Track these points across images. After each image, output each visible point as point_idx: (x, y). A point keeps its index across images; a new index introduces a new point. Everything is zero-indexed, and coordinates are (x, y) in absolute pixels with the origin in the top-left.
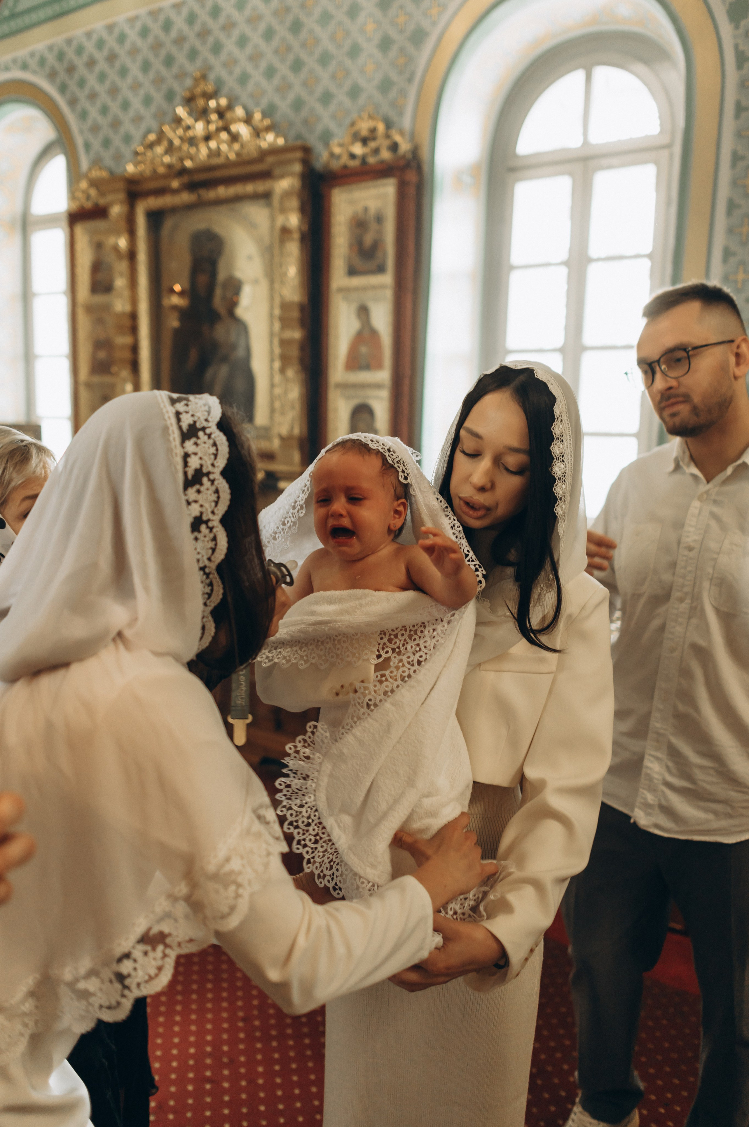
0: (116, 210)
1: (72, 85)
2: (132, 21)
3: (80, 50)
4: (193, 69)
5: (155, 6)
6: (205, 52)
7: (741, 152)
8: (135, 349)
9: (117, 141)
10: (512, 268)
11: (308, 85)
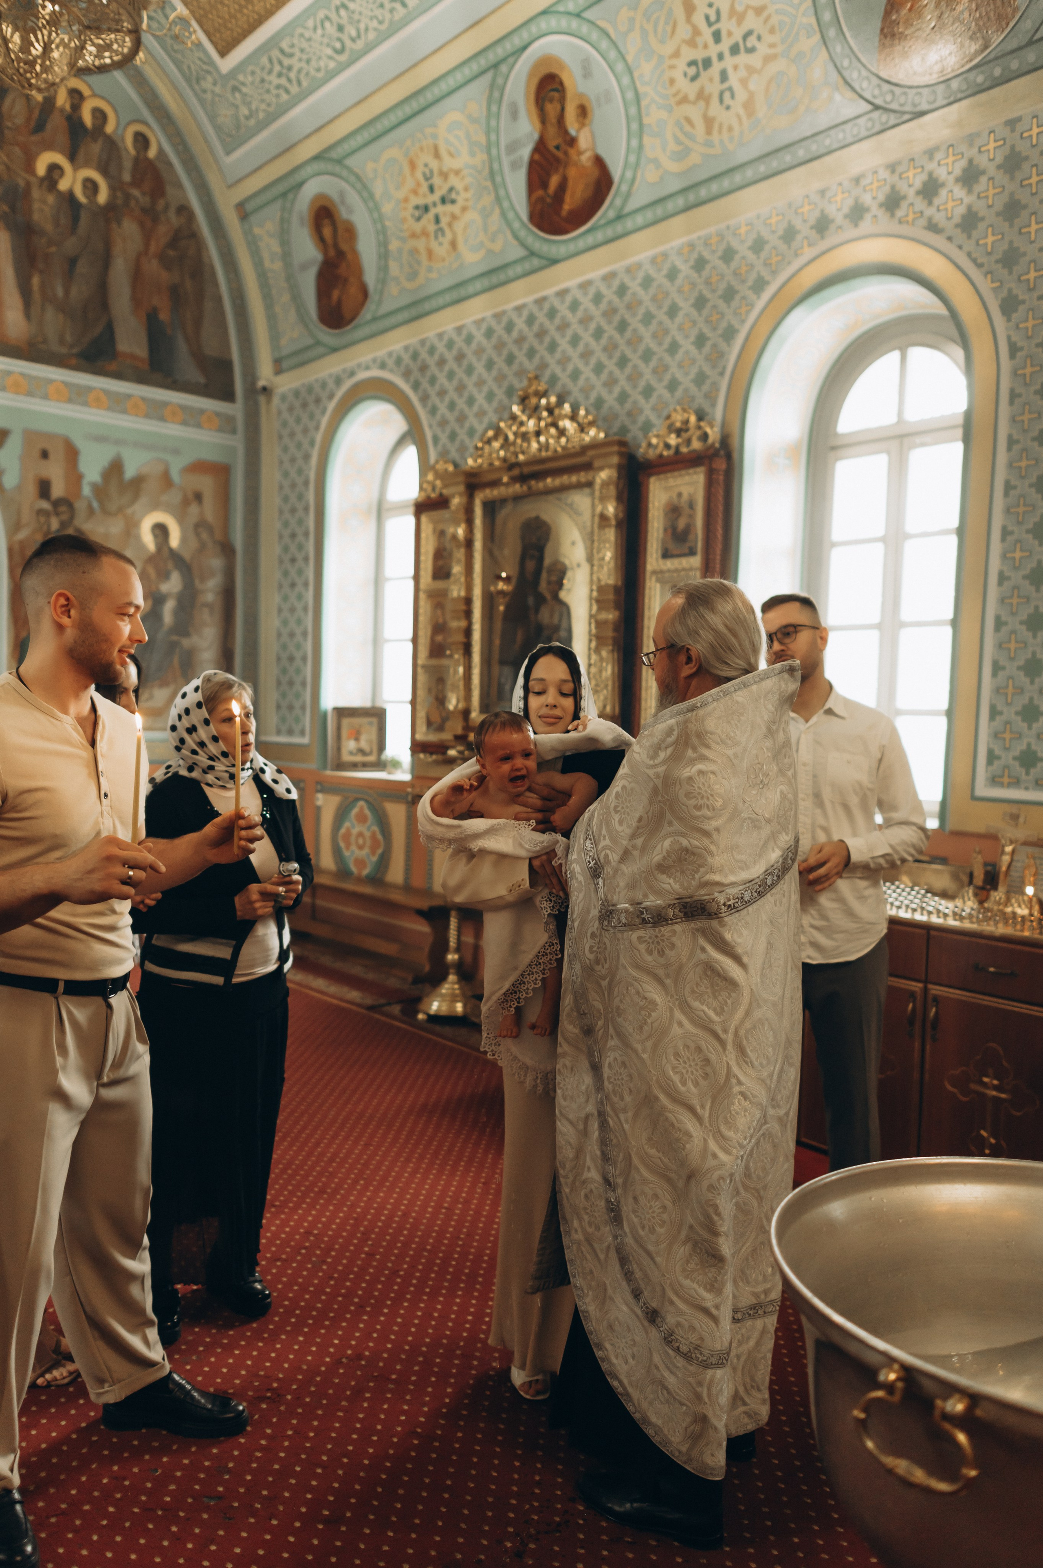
0: (456, 501)
1: (425, 384)
2: (478, 323)
3: (432, 350)
4: (530, 366)
5: (499, 309)
6: (542, 350)
7: (1015, 437)
8: (468, 632)
9: (462, 435)
10: (834, 545)
11: (633, 379)
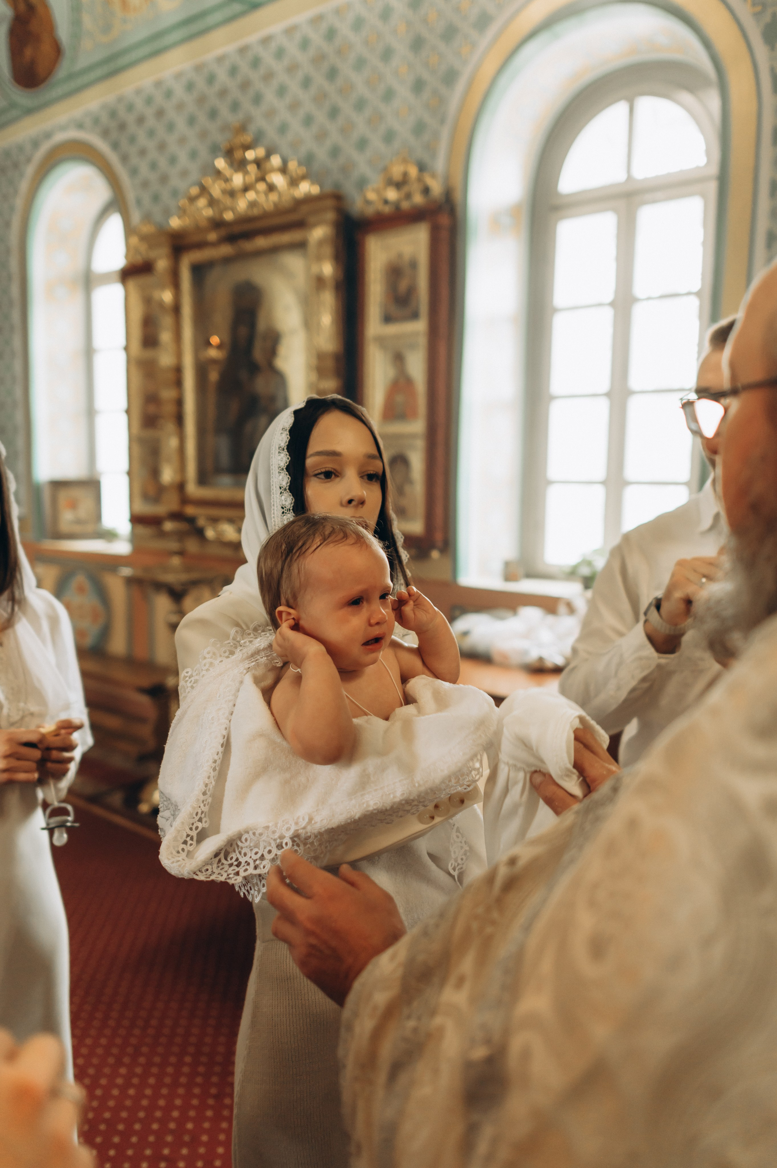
0: (162, 264)
1: (124, 142)
3: (130, 108)
4: (234, 120)
5: (199, 61)
6: (247, 105)
9: (165, 196)
10: (556, 310)
11: (345, 131)
